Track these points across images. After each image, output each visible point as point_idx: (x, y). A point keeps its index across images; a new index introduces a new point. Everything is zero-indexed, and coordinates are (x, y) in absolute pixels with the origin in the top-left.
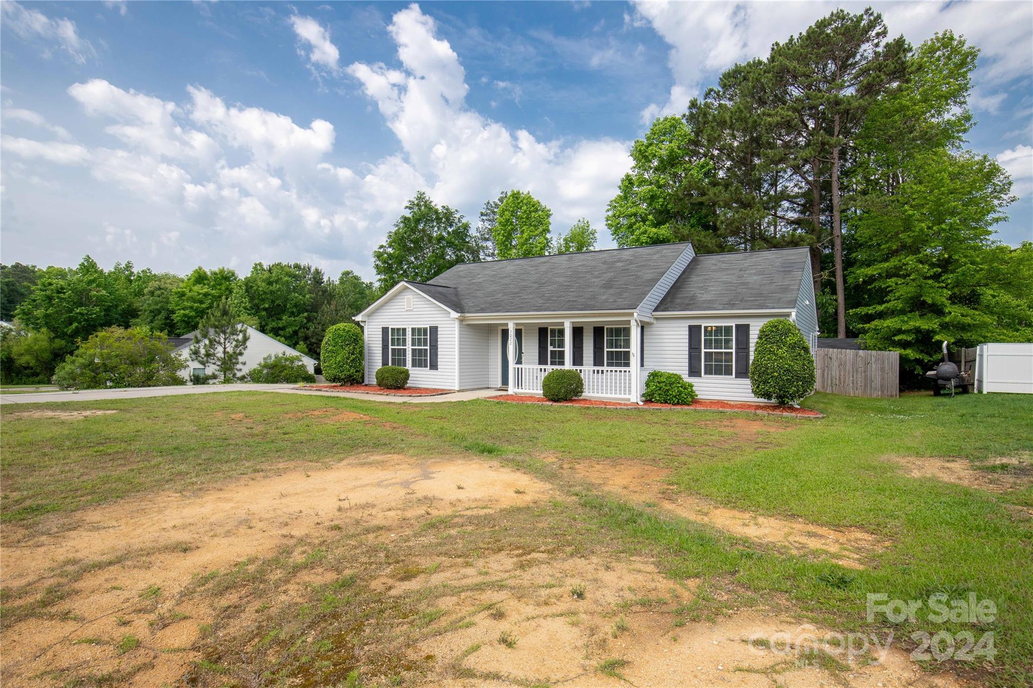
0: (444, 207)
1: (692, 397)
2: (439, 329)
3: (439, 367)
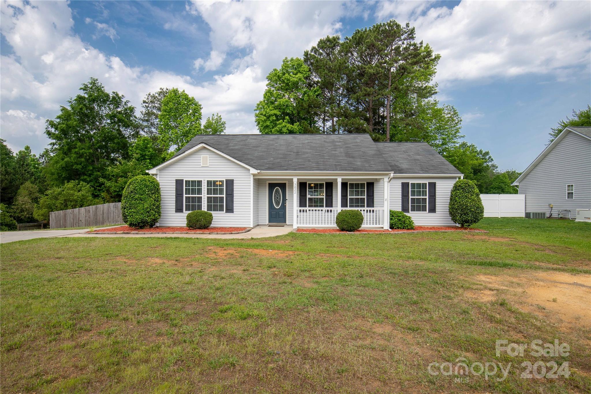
0: (114, 93)
1: (410, 225)
2: (234, 182)
3: (234, 210)
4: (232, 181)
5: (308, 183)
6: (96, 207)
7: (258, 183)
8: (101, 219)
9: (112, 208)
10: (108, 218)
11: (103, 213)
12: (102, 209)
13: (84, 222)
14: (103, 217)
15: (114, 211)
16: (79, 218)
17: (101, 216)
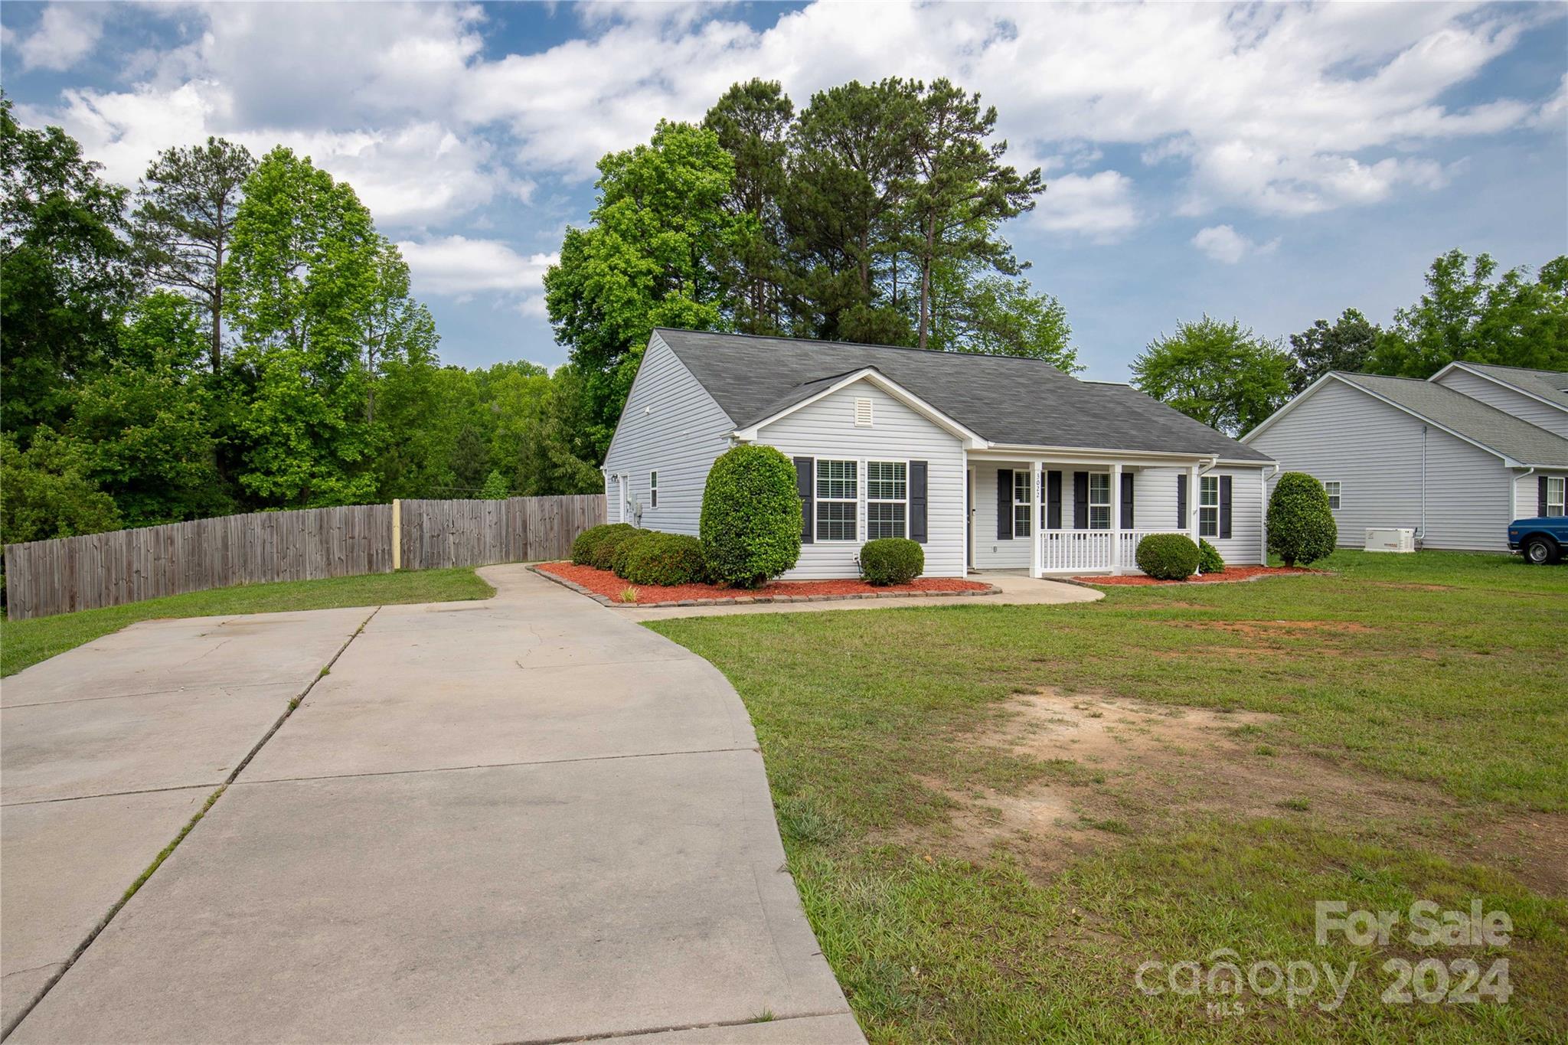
2: (930, 467)
3: (929, 536)
4: (924, 465)
5: (1015, 471)
6: (199, 525)
7: (976, 470)
8: (218, 565)
9: (258, 530)
10: (245, 562)
11: (225, 546)
12: (219, 534)
13: (151, 575)
14: (225, 558)
15: (267, 536)
16: (130, 564)
17: (218, 556)
